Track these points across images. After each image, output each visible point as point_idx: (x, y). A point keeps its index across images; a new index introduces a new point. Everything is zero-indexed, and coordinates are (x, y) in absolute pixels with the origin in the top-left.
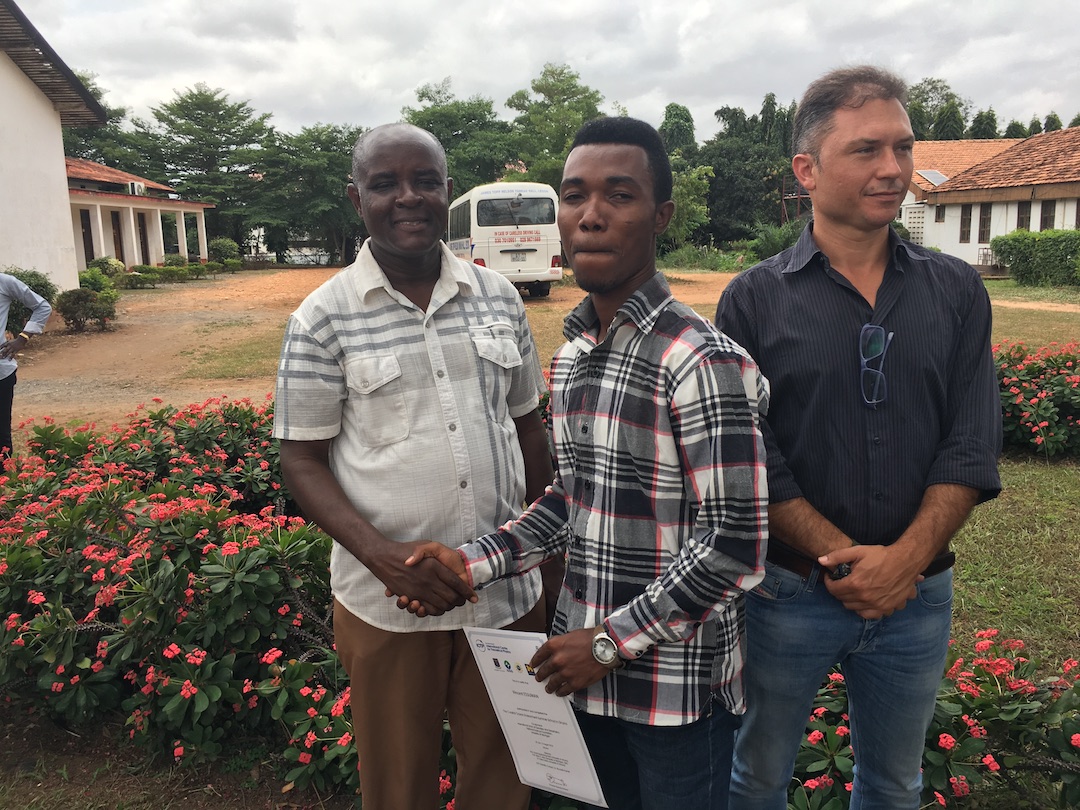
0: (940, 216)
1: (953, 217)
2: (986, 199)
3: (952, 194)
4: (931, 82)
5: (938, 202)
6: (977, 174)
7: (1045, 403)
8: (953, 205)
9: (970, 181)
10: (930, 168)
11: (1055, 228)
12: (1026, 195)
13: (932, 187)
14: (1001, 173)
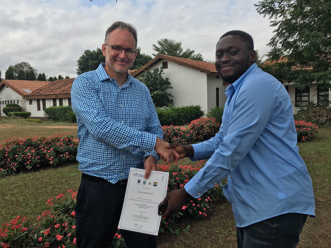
0: (31, 103)
1: (35, 104)
2: (44, 98)
3: (33, 96)
4: (24, 63)
5: (30, 98)
6: (40, 91)
7: (52, 152)
8: (34, 99)
9: (38, 93)
10: (26, 88)
11: (64, 106)
12: (54, 97)
13: (27, 94)
14: (47, 90)
